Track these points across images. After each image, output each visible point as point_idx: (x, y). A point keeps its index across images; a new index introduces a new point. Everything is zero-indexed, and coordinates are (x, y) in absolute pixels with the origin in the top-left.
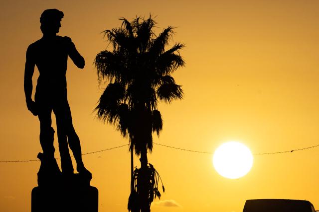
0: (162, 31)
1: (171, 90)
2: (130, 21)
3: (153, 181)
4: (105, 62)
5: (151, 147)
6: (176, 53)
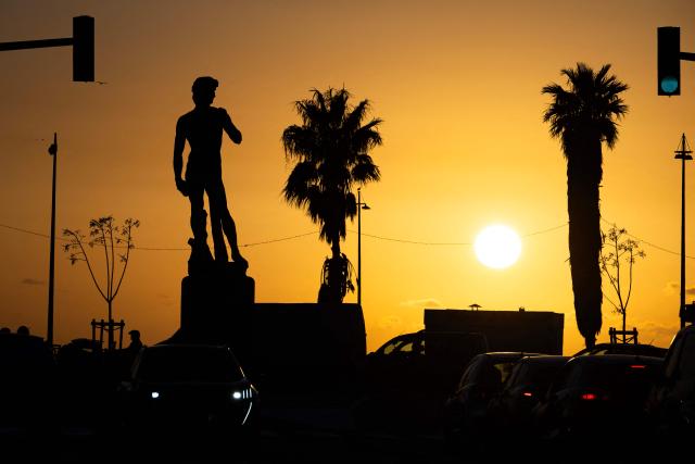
0: (358, 104)
1: (367, 171)
2: (322, 92)
3: (346, 274)
4: (293, 138)
5: (344, 234)
6: (373, 129)
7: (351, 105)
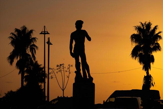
2: (143, 23)
5: (150, 68)
6: (159, 34)
7: (152, 27)
